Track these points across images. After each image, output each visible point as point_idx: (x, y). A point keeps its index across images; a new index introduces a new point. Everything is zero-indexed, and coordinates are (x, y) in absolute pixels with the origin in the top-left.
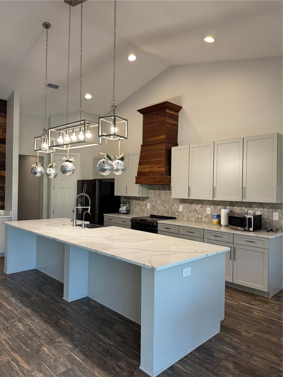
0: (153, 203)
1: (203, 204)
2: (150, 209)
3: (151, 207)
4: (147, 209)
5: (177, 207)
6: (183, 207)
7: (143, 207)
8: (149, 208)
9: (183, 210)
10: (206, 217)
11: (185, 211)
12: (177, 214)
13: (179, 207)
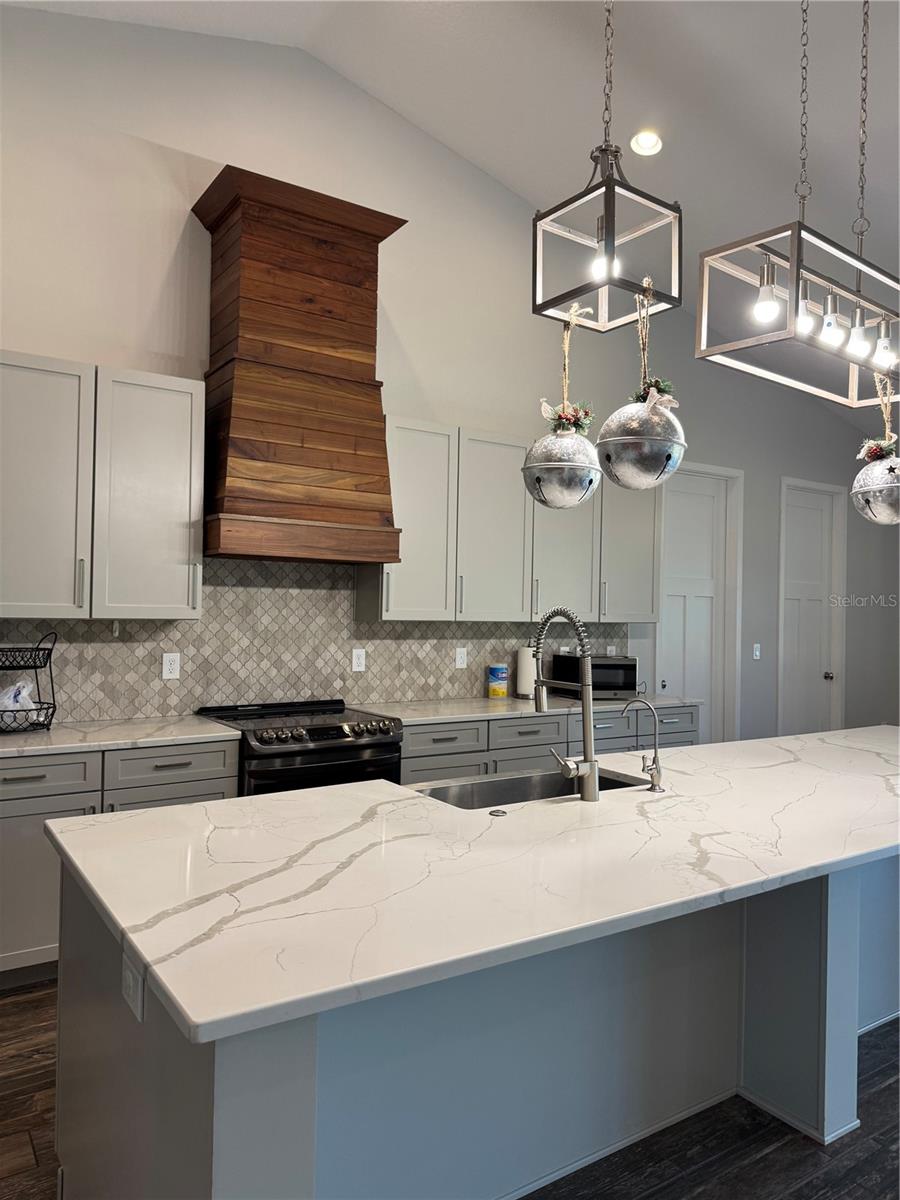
0: (207, 651)
1: (443, 637)
2: (182, 681)
3: (189, 667)
4: (156, 685)
5: (340, 656)
6: (367, 655)
7: (131, 677)
8: (176, 675)
9: (368, 667)
10: (452, 680)
11: (375, 669)
12: (338, 684)
13: (349, 656)
